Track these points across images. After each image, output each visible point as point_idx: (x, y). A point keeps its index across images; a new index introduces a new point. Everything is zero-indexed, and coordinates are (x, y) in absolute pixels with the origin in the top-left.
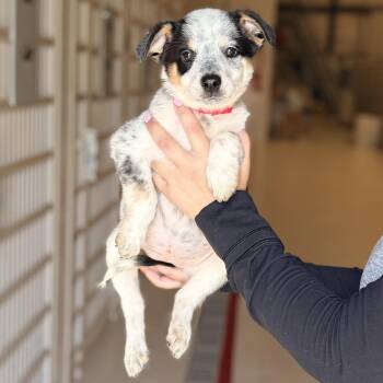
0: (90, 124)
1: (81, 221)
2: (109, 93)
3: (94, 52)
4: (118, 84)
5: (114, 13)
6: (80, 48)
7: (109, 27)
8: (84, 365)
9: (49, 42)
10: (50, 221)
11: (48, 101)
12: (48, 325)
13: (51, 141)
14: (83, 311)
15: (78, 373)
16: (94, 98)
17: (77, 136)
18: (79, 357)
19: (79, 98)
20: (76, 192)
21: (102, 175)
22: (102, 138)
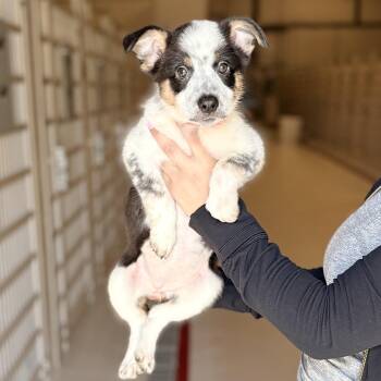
0: (59, 143)
1: (58, 223)
2: (72, 116)
3: (57, 83)
4: (79, 107)
5: (70, 49)
6: (46, 81)
7: (68, 61)
8: (71, 339)
9: (19, 79)
10: (32, 226)
11: (22, 127)
12: (38, 310)
13: (27, 160)
14: (65, 296)
15: (66, 347)
16: (59, 121)
17: (49, 153)
18: (65, 333)
19: (48, 122)
20: (53, 199)
21: (72, 184)
22: (70, 153)
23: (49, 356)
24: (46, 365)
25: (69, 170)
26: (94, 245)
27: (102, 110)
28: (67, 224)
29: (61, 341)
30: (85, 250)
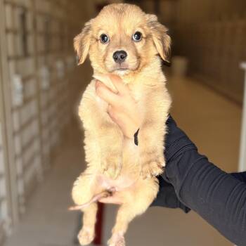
0: (17, 72)
1: (16, 126)
3: (15, 32)
4: (31, 48)
5: (25, 9)
7: (23, 17)
8: (26, 204)
15: (23, 210)
16: (17, 58)
17: (9, 79)
18: (22, 200)
19: (9, 59)
20: (12, 110)
21: (26, 101)
22: (25, 80)
25: (24, 91)
26: (42, 143)
27: (47, 51)
28: (23, 127)
29: (19, 205)
30: (36, 146)
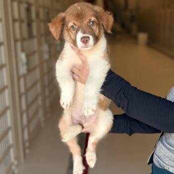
2: (31, 36)
5: (29, 4)
6: (14, 21)
7: (28, 10)
8: (30, 147)
11: (1, 44)
15: (27, 151)
19: (16, 41)
23: (17, 158)
24: (16, 163)
28: (27, 90)
